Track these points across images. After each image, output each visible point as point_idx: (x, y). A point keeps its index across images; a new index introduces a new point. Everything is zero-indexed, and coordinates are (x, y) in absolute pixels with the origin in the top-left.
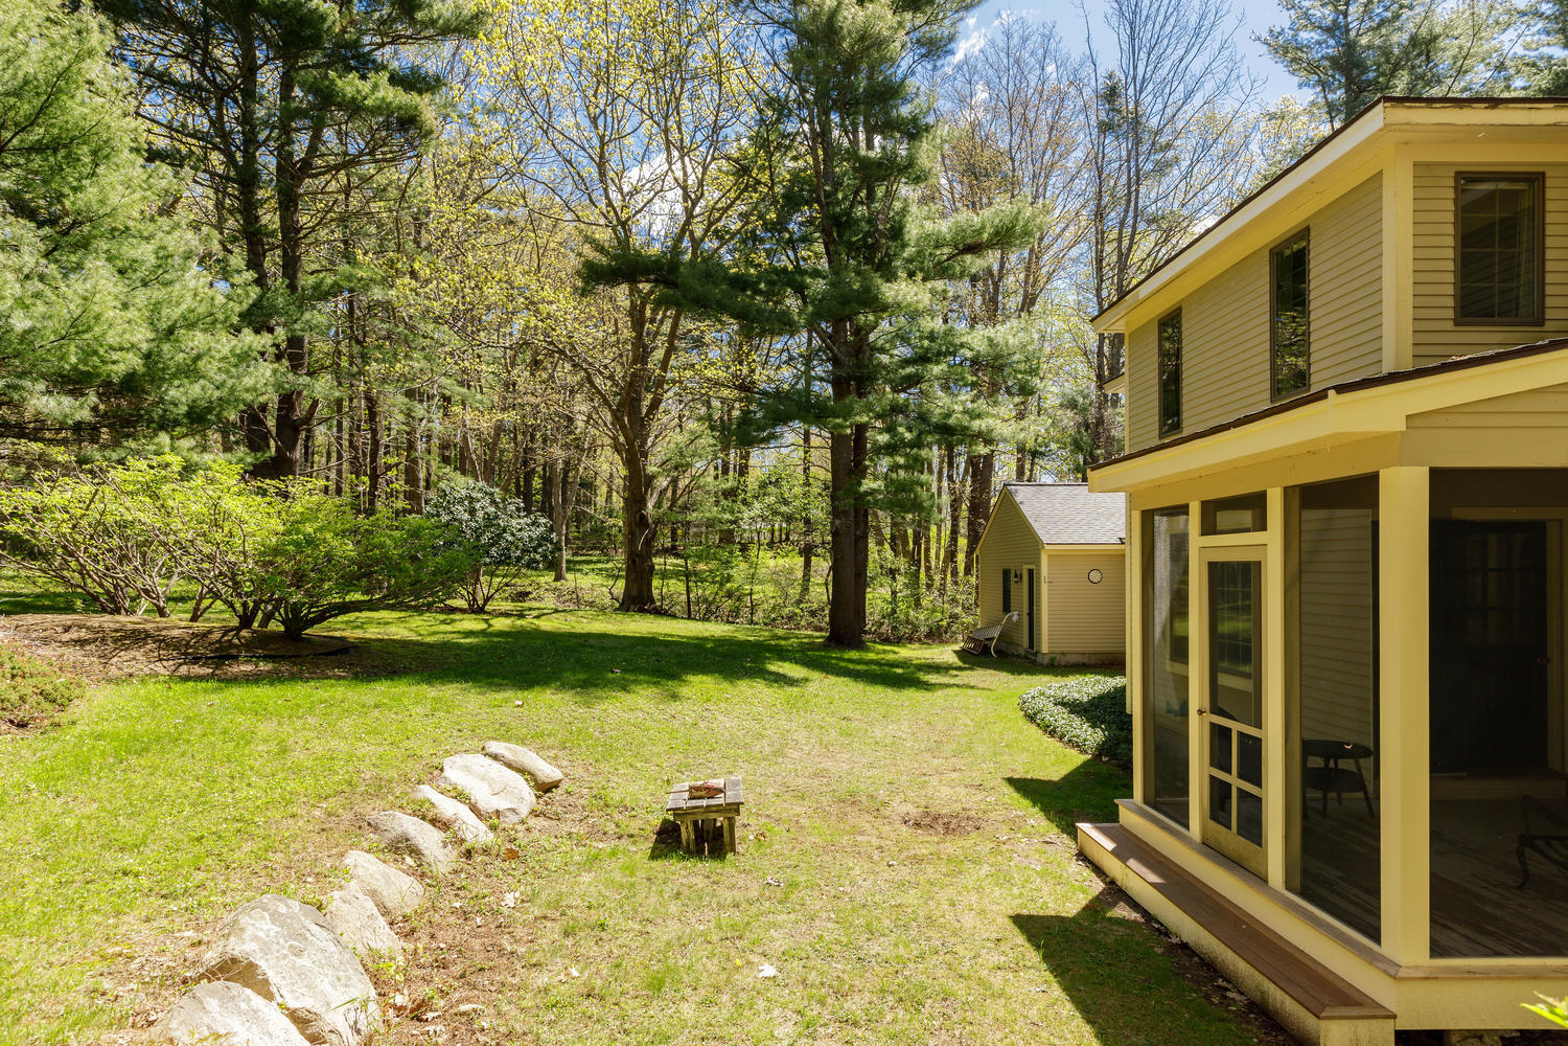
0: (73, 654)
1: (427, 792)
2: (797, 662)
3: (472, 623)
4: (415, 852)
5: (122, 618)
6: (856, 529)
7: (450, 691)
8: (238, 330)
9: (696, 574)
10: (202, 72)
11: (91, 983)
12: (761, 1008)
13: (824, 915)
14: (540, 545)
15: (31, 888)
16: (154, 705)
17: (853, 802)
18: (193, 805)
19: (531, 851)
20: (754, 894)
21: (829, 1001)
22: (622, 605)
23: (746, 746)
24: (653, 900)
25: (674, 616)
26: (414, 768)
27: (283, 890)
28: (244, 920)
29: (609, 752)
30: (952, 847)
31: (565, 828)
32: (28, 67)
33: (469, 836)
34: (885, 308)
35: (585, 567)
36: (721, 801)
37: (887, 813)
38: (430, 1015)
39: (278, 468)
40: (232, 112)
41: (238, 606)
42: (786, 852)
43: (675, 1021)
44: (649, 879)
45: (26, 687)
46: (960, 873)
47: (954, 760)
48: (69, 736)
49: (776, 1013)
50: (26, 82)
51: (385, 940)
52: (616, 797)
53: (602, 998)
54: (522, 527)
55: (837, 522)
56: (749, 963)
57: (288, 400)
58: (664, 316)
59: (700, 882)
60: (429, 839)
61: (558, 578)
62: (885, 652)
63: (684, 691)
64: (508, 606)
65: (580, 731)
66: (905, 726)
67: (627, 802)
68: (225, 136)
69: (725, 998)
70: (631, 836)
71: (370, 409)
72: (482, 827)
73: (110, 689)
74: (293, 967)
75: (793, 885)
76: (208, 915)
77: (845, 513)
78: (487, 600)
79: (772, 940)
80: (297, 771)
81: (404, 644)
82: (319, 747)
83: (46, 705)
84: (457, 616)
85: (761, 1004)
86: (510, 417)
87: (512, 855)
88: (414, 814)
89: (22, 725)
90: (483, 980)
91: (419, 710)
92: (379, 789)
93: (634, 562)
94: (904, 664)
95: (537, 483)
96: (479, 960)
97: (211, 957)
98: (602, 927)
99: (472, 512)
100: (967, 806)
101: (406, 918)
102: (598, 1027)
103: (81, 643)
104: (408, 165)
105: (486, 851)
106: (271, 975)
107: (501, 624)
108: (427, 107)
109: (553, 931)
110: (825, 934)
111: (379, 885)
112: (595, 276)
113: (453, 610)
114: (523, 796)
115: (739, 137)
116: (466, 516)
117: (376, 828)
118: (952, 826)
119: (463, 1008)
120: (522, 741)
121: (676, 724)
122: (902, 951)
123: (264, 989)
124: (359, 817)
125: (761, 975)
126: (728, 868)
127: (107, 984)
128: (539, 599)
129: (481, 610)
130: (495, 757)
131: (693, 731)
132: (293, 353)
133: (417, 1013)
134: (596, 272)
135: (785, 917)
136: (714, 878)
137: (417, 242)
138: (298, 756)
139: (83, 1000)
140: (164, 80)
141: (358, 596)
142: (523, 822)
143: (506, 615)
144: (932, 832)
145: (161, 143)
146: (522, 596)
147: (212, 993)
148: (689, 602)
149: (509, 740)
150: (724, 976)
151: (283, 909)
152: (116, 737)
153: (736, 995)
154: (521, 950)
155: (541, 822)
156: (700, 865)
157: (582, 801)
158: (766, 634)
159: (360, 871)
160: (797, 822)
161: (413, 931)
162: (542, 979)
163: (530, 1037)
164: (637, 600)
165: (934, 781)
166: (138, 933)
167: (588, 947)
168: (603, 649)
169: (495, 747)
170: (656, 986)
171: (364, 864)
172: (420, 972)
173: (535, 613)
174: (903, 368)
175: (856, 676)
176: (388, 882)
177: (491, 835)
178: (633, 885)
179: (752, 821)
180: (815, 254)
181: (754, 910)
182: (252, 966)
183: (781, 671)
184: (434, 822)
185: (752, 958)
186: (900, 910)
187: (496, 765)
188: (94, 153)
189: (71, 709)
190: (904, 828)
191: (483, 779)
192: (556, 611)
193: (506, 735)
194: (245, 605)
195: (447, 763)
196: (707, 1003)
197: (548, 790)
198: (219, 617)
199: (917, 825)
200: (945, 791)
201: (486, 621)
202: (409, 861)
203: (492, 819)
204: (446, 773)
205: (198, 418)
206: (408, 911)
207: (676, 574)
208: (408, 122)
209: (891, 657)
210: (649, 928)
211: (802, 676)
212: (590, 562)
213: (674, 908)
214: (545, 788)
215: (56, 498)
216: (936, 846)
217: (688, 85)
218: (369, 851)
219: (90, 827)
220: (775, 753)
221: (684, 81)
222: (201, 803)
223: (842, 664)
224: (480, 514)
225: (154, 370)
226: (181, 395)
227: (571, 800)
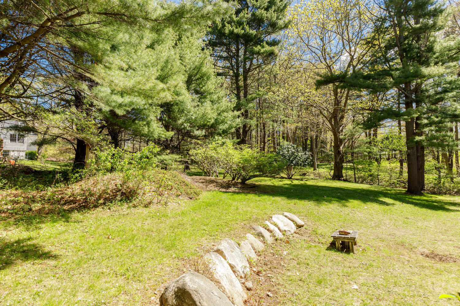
0: (201, 185)
1: (267, 222)
2: (391, 198)
3: (288, 182)
4: (263, 237)
5: (210, 177)
6: (417, 153)
7: (278, 199)
8: (233, 111)
9: (358, 169)
10: (228, 54)
11: (195, 248)
12: (350, 296)
13: (380, 276)
14: (307, 160)
15: (189, 230)
16: (214, 197)
17: (402, 245)
18: (218, 218)
19: (292, 242)
20: (357, 265)
21: (374, 300)
22: (333, 177)
23: (365, 223)
24: (324, 261)
25: (350, 182)
26: (265, 217)
27: (232, 239)
28: (222, 242)
29: (319, 219)
30: (440, 266)
31: (303, 238)
32: (196, 64)
33: (277, 235)
34: (424, 77)
35: (323, 167)
36: (349, 236)
37: (415, 251)
38: (261, 275)
39: (243, 142)
40: (234, 61)
41: (232, 175)
42: (372, 256)
43: (323, 293)
44: (324, 255)
45: (192, 191)
46: (440, 274)
47: (452, 237)
48: (198, 201)
49: (355, 299)
50: (196, 67)
51: (253, 256)
52: (319, 232)
53: (304, 282)
54: (302, 155)
55: (409, 151)
56: (349, 283)
57: (245, 126)
58: (344, 91)
59: (340, 259)
60: (267, 234)
61: (315, 170)
62: (431, 197)
63: (347, 204)
64: (298, 177)
65: (311, 212)
66: (432, 223)
67: (323, 234)
68: (232, 66)
69: (340, 291)
70: (322, 243)
71: (263, 126)
72: (280, 233)
73: (206, 193)
74: (231, 255)
75: (371, 266)
76: (216, 240)
77: (412, 148)
78: (292, 175)
79: (359, 279)
80: (239, 214)
81: (269, 186)
82: (245, 209)
83: (195, 195)
84: (284, 180)
85: (351, 295)
86: (300, 125)
87: (288, 242)
88: (263, 227)
89: (191, 199)
90: (275, 270)
91: (269, 203)
92: (257, 220)
93: (336, 165)
94: (439, 202)
95: (309, 142)
96: (275, 265)
97: (215, 248)
98: (308, 264)
99: (288, 151)
100: (452, 254)
101: (259, 252)
102: (301, 288)
103: (203, 182)
104: (272, 64)
105: (281, 240)
106: (226, 255)
107: (296, 182)
108: (276, 49)
109: (295, 263)
110: (378, 282)
111: (254, 243)
112: (319, 84)
113: (283, 178)
114: (293, 228)
115: (368, 32)
116: (287, 152)
117: (254, 230)
118: (443, 259)
119: (269, 275)
120: (294, 213)
121: (342, 213)
122: (406, 292)
123: (224, 257)
124: (251, 226)
125: (353, 288)
126: (349, 257)
127: (197, 249)
128: (309, 175)
129: (291, 178)
130: (286, 216)
131: (347, 216)
132: (246, 115)
133: (258, 273)
134: (320, 83)
135: (366, 274)
136: (345, 258)
137: (275, 82)
138: (240, 210)
139: (193, 251)
140: (221, 57)
141: (258, 173)
142: (292, 234)
143: (297, 180)
144: (433, 260)
145: (221, 71)
146: (304, 174)
147: (213, 254)
148: (355, 178)
149: (290, 213)
150: (341, 285)
151: (230, 242)
152: (206, 203)
153: (343, 291)
154: (286, 265)
155: (297, 235)
156: (341, 254)
157: (310, 232)
158: (383, 188)
159: (249, 238)
160: (379, 248)
161: (260, 255)
162: (289, 274)
163: (283, 286)
164: (338, 176)
165: (440, 243)
166: (204, 242)
167: (303, 269)
168: (323, 190)
169: (286, 214)
170: (319, 282)
171: (250, 237)
172: (260, 265)
173: (306, 179)
174: (436, 96)
175: (416, 204)
176: (255, 242)
177: (282, 236)
178: (319, 256)
179: (362, 245)
180: (397, 63)
181: (355, 270)
182: (222, 252)
183: (384, 200)
184: (268, 230)
185: (351, 282)
186: (409, 281)
187: (286, 218)
188: (207, 78)
189: (199, 196)
190: (421, 256)
191: (282, 221)
192: (312, 179)
193: (290, 211)
194: (233, 175)
195: (273, 216)
196: (333, 291)
197: (300, 227)
198: (229, 178)
199: (427, 256)
200: (444, 247)
201: (292, 181)
202: (261, 238)
203: (284, 232)
204: (273, 219)
205: (225, 132)
206: (260, 250)
207: (351, 169)
208: (271, 54)
209: (434, 199)
210: (321, 268)
211: (392, 203)
212: (324, 165)
213: (330, 264)
214: (299, 227)
215: (199, 151)
216: (433, 264)
217: (350, 22)
218: (252, 234)
219: (200, 220)
220: (376, 226)
221: (349, 20)
222: (219, 218)
223: (410, 200)
224: (290, 152)
225: (217, 122)
226: (222, 127)
227: (306, 231)
